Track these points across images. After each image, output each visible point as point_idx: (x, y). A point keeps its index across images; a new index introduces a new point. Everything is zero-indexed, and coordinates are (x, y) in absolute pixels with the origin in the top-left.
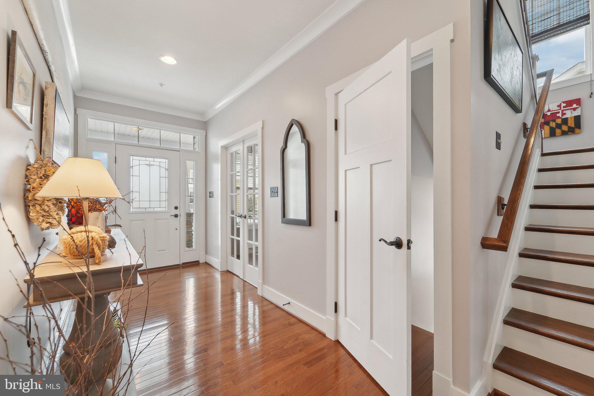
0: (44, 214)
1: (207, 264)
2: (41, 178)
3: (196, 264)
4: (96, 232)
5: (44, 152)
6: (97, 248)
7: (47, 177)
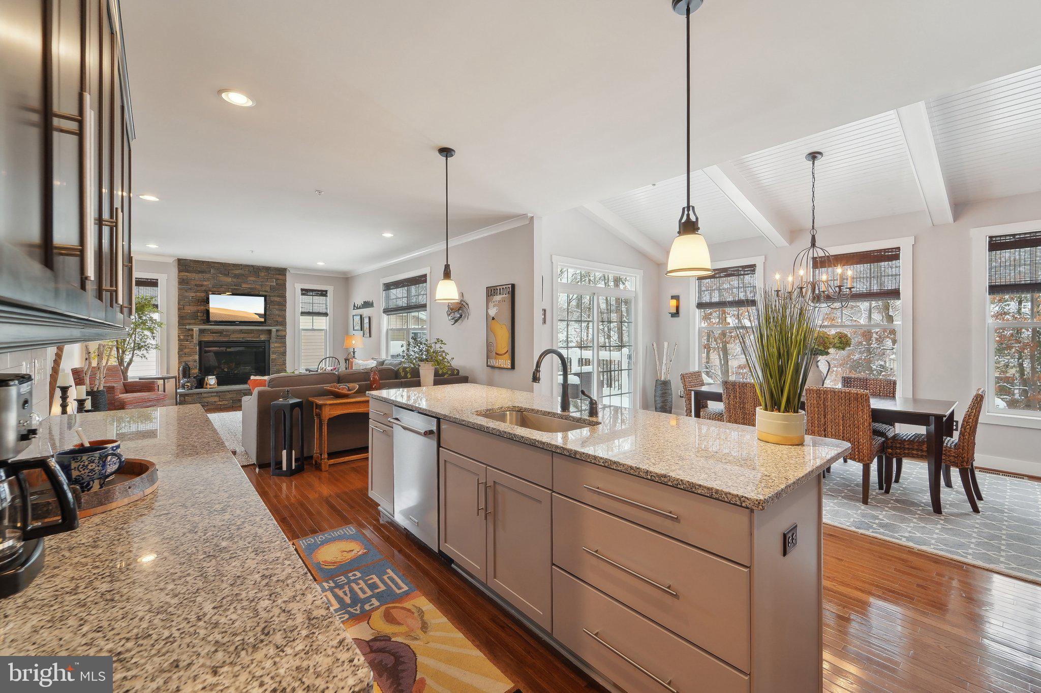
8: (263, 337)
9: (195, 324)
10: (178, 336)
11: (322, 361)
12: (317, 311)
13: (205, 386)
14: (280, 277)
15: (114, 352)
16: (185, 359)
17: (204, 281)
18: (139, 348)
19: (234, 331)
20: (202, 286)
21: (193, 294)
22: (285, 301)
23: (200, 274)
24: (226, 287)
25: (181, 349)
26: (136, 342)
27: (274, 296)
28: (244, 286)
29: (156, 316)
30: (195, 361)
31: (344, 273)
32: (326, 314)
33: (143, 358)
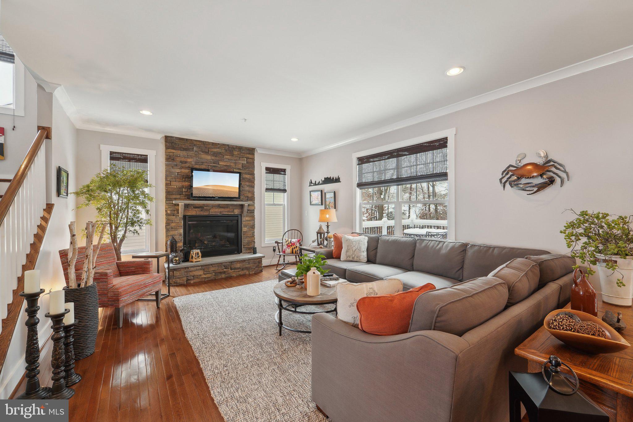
8: (237, 212)
9: (180, 199)
10: (166, 210)
11: (285, 233)
12: (278, 188)
13: (190, 259)
14: (250, 156)
15: (108, 228)
16: (172, 233)
17: (188, 158)
18: (133, 224)
19: (213, 206)
20: (186, 162)
21: (178, 171)
22: (254, 178)
23: (185, 152)
24: (206, 164)
25: (168, 223)
26: (129, 217)
27: (246, 173)
28: (221, 163)
29: (146, 190)
30: (181, 235)
31: (299, 153)
32: (284, 191)
33: (135, 234)
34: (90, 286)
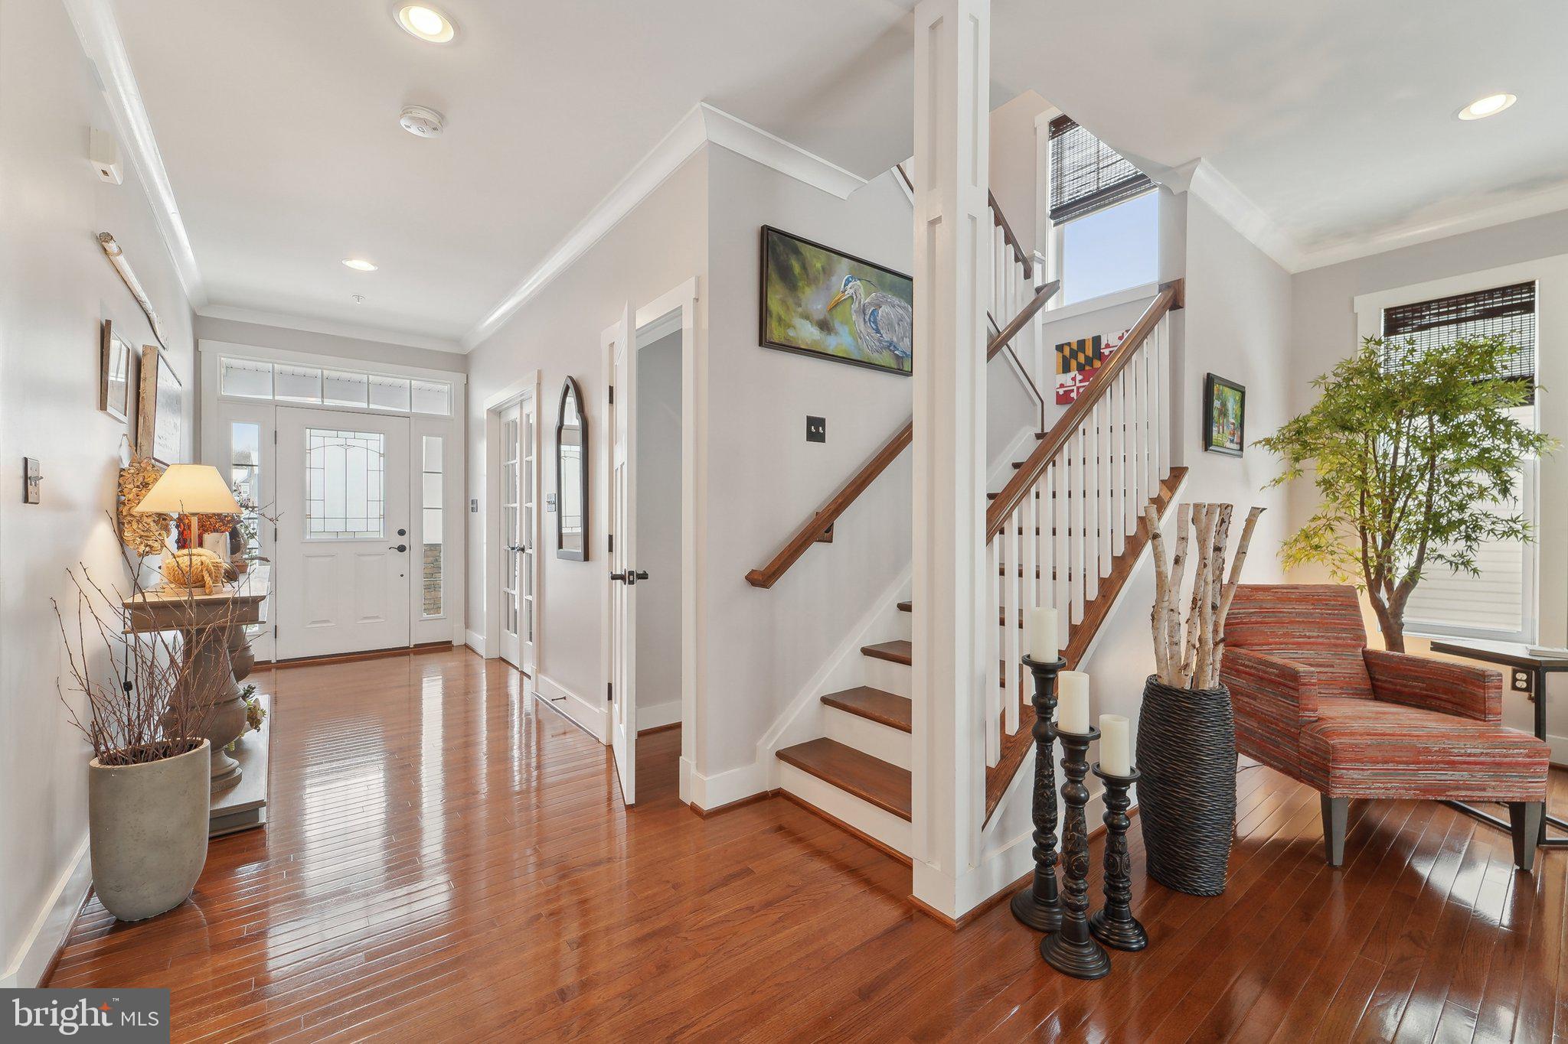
0: (142, 533)
1: (467, 647)
2: (138, 487)
3: (445, 647)
4: (206, 556)
5: (140, 447)
6: (208, 575)
7: (145, 485)
33: (1461, 567)
34: (1204, 693)
